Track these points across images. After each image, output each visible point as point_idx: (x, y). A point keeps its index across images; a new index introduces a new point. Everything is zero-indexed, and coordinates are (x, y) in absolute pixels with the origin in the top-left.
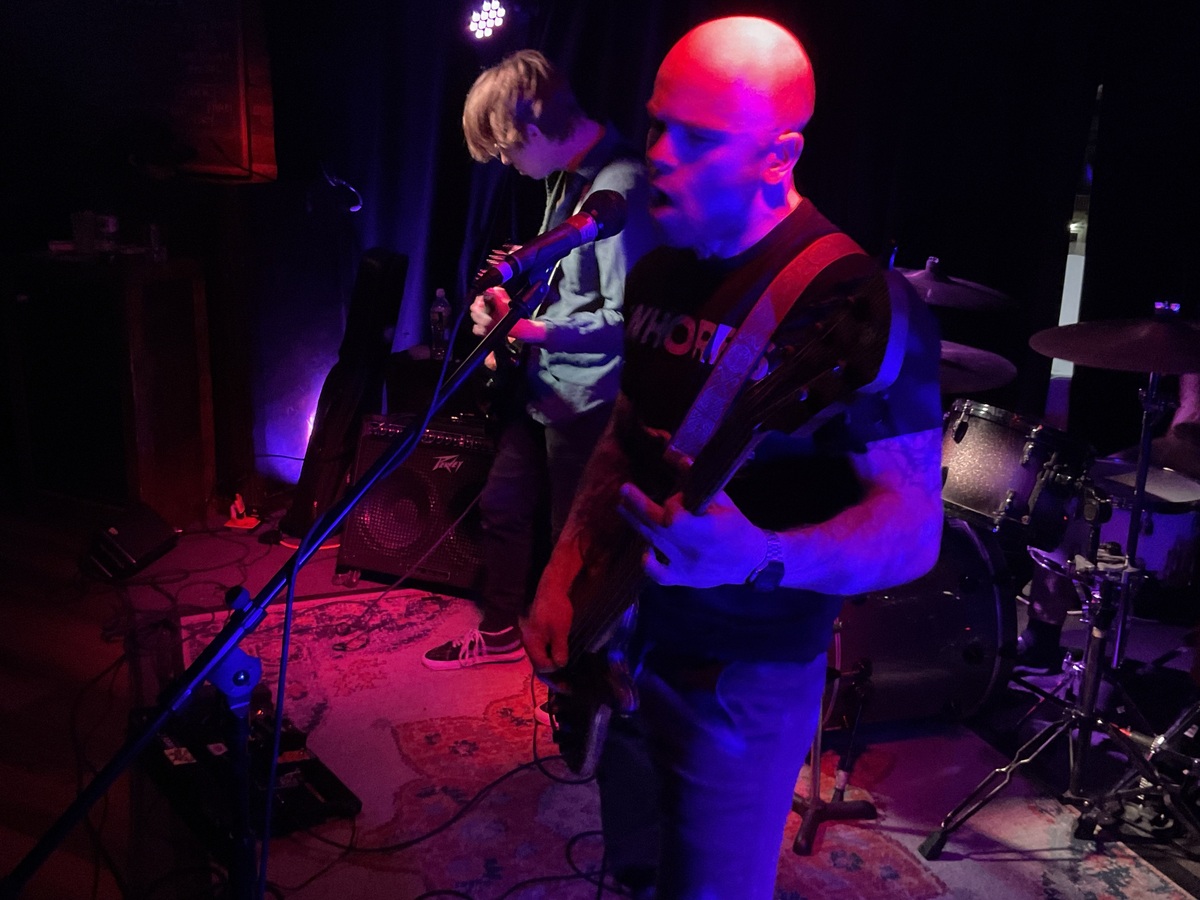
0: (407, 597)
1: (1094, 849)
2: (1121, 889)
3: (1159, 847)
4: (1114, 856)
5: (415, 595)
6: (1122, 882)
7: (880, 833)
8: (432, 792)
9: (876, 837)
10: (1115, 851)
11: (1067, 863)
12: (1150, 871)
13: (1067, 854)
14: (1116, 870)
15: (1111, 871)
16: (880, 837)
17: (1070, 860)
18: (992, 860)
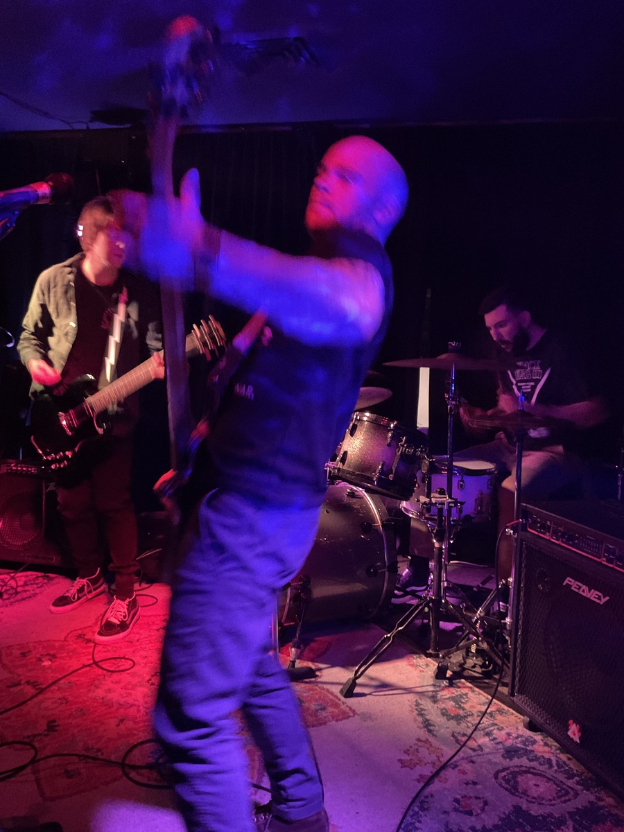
0: (27, 576)
1: (447, 684)
2: (462, 705)
3: (486, 681)
4: (459, 687)
5: (32, 575)
6: (463, 701)
7: (317, 685)
8: (19, 684)
9: (314, 688)
10: (459, 685)
11: (430, 694)
12: (479, 694)
13: (431, 689)
14: (460, 695)
15: (457, 696)
16: (317, 687)
17: (433, 691)
18: (385, 695)
